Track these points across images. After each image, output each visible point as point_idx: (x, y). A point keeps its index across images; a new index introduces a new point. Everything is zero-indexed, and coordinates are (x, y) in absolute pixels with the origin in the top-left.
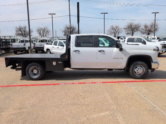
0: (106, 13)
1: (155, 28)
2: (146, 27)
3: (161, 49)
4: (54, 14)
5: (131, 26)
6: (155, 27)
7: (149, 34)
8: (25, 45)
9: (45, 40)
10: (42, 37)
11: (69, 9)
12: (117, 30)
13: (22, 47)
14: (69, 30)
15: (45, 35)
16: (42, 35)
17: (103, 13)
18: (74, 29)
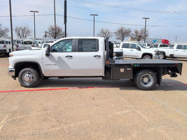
0: (96, 15)
1: (145, 34)
2: (136, 32)
3: (155, 56)
4: (36, 12)
5: (122, 30)
6: (145, 32)
7: (139, 40)
8: (5, 46)
9: (29, 41)
10: (21, 38)
11: (55, 7)
12: (107, 34)
13: (2, 49)
14: (54, 31)
15: (25, 35)
16: (21, 35)
17: (92, 15)
18: (59, 30)
